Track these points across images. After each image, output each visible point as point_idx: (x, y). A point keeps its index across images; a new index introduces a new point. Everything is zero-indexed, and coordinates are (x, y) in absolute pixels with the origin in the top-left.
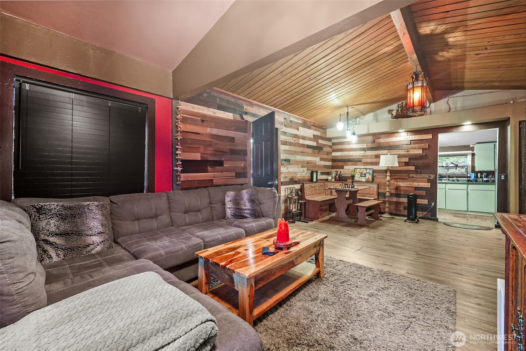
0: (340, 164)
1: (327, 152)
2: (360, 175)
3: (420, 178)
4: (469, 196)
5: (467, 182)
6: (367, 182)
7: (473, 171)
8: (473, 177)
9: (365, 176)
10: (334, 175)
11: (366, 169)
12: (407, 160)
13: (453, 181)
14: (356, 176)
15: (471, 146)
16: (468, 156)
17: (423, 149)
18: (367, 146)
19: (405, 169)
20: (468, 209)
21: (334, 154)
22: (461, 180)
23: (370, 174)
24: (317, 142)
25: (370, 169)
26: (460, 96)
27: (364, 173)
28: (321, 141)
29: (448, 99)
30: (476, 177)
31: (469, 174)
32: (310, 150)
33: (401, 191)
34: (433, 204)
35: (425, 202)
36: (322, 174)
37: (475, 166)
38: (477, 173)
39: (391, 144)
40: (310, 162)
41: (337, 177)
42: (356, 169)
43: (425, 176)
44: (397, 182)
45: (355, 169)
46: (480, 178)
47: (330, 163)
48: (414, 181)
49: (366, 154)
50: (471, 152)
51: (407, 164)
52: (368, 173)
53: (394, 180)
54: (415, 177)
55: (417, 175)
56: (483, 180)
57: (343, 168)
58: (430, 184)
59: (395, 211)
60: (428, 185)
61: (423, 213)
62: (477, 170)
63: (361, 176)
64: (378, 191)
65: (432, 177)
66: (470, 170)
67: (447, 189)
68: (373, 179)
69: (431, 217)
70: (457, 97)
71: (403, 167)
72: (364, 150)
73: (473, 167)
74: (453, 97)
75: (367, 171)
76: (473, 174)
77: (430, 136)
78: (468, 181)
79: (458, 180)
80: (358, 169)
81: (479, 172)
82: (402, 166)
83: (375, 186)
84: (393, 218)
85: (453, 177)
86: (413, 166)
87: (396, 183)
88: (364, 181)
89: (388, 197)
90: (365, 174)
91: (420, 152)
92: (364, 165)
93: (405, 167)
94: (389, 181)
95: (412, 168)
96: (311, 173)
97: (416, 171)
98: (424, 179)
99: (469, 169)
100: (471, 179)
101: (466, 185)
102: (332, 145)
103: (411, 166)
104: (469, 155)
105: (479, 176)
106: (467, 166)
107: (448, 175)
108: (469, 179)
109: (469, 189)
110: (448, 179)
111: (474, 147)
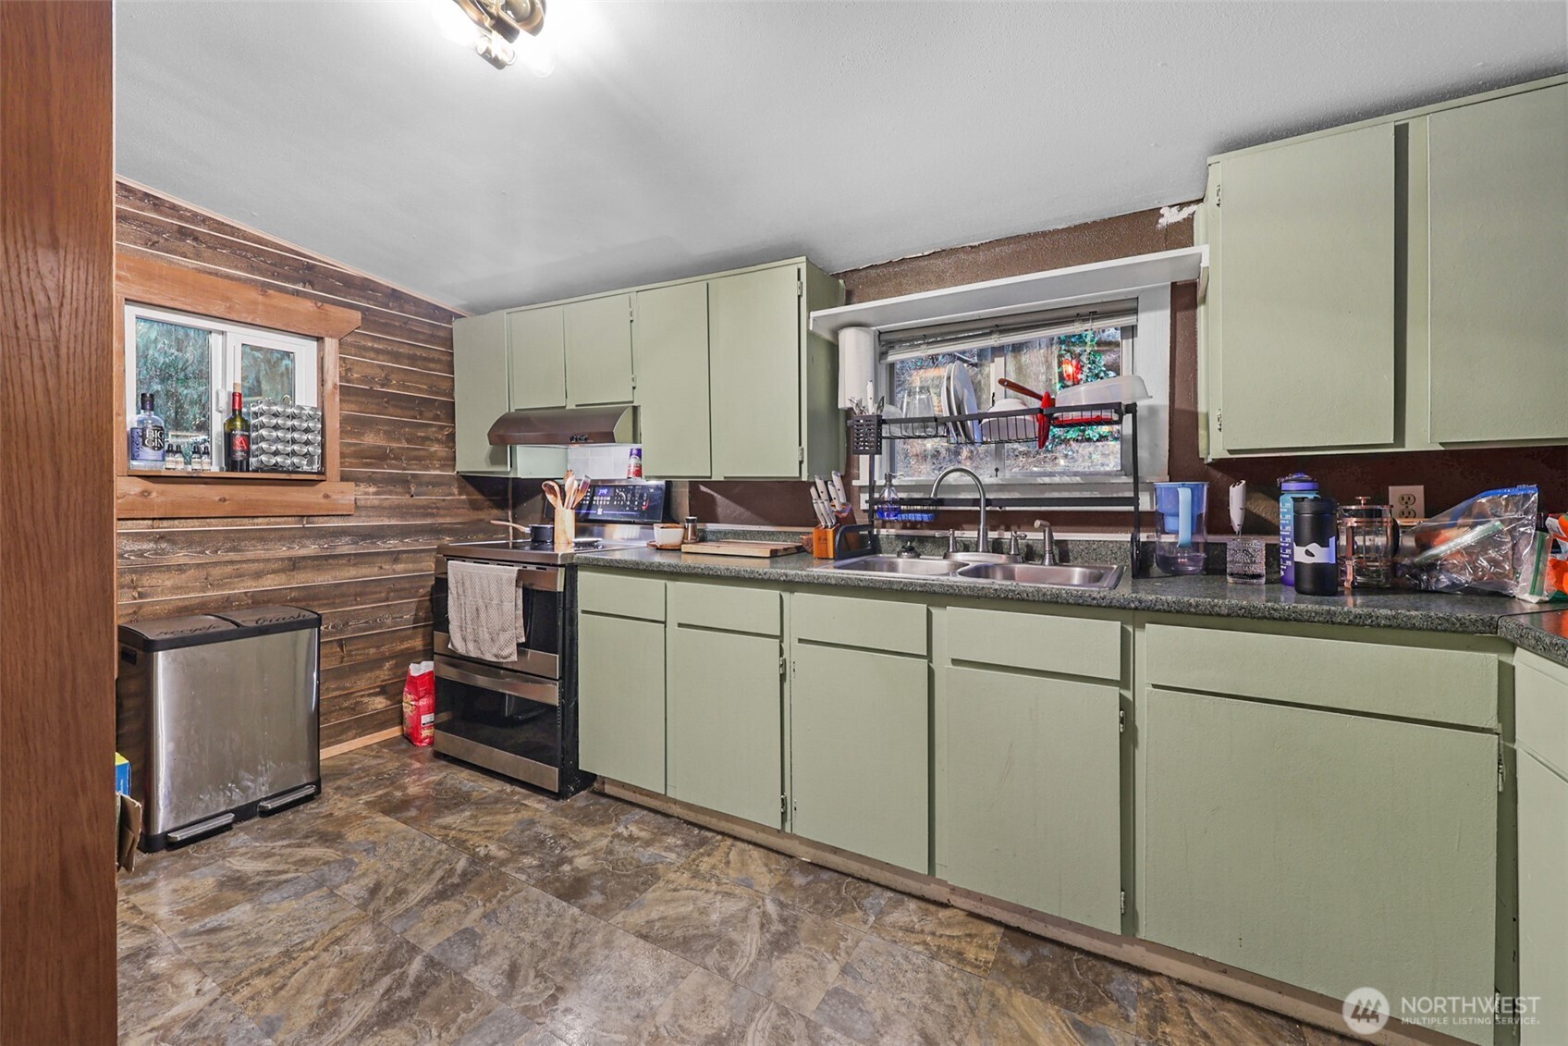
4: (1141, 755)
5: (1125, 591)
7: (1184, 462)
8: (1180, 530)
15: (1170, 217)
16: (1141, 320)
20: (1129, 915)
30: (1213, 518)
31: (1152, 489)
37: (1202, 408)
38: (1216, 479)
46: (1249, 534)
56: (1273, 553)
62: (1215, 446)
66: (1156, 449)
67: (942, 665)
73: (1184, 423)
76: (1184, 494)
81: (1234, 468)
85: (1025, 520)
99: (1154, 447)
100: (1166, 539)
101: (1110, 630)
104: (1153, 307)
105: (1236, 516)
106: (1132, 409)
107: (988, 502)
108: (1143, 537)
109: (1144, 674)
110: (993, 535)
111: (1189, 221)
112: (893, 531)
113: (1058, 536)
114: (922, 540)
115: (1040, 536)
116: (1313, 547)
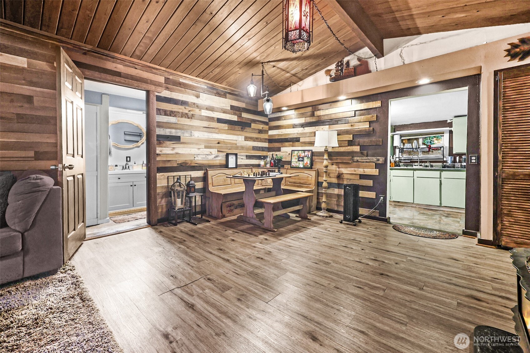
0: (276, 145)
1: (259, 129)
2: (297, 160)
3: (366, 162)
4: (442, 186)
5: (441, 169)
6: (305, 168)
7: (451, 154)
9: (303, 161)
10: (269, 159)
11: (304, 151)
12: (350, 137)
13: (426, 166)
14: (293, 160)
15: (449, 121)
16: (445, 135)
17: (370, 122)
18: (305, 120)
19: (348, 151)
20: (441, 203)
21: (271, 132)
22: (436, 166)
23: (308, 158)
24: (240, 116)
25: (309, 151)
26: (416, 45)
27: (302, 156)
28: (245, 115)
29: (402, 50)
30: (455, 161)
31: (446, 157)
32: (225, 126)
33: (343, 180)
34: (382, 198)
35: (372, 195)
36: (249, 157)
37: (453, 146)
38: (455, 156)
39: (333, 117)
40: (224, 142)
41: (272, 161)
42: (294, 151)
43: (373, 159)
44: (339, 168)
45: (292, 151)
46: (459, 162)
47: (266, 145)
48: (359, 167)
49: (305, 131)
50: (448, 129)
51: (350, 143)
52: (306, 156)
53: (336, 165)
54: (361, 161)
55: (362, 158)
56: (461, 165)
57: (280, 151)
58: (378, 170)
59: (336, 207)
60: (375, 172)
61: (369, 211)
62: (455, 152)
63: (299, 160)
64: (318, 179)
65: (381, 160)
66: (447, 152)
67: (415, 177)
68: (312, 164)
69: (379, 216)
70: (412, 45)
71: (346, 148)
72: (303, 126)
73: (451, 148)
74: (408, 46)
75: (306, 153)
76: (450, 158)
77: (378, 104)
78: (444, 167)
79: (432, 166)
80: (295, 152)
81: (457, 155)
82: (345, 146)
83: (313, 173)
84: (331, 217)
85: (426, 162)
86: (358, 145)
87: (337, 169)
88: (302, 166)
89: (325, 188)
90: (303, 158)
91: (367, 126)
92: (302, 146)
93: (349, 147)
94: (326, 167)
95: (357, 149)
96: (226, 156)
97: (362, 153)
98: (371, 163)
100: (448, 164)
101: (438, 172)
102: (269, 121)
103: (356, 146)
104: (447, 133)
105: (457, 160)
106: (443, 147)
107: (420, 159)
108: (445, 164)
109: (443, 177)
110: (420, 164)
111: (452, 122)
112: (402, 164)
113: (431, 164)
114: (408, 165)
115: (428, 164)
116: (464, 163)
